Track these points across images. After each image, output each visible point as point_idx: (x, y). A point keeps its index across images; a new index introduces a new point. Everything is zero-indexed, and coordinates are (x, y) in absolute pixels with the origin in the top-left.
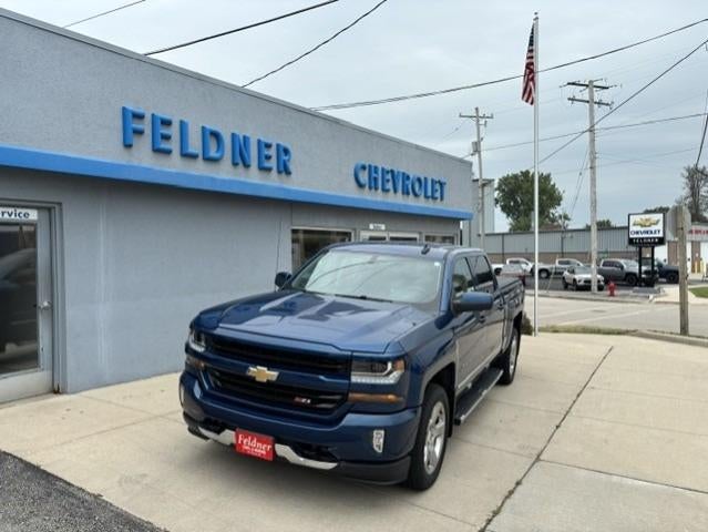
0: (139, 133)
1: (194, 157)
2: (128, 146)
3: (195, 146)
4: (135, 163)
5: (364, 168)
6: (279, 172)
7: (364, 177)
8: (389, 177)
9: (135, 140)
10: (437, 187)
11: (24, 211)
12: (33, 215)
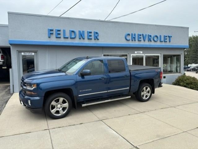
0: (52, 34)
1: (67, 38)
2: (49, 37)
3: (68, 35)
4: (51, 41)
5: (129, 35)
6: (95, 39)
7: (129, 38)
8: (142, 37)
9: (51, 36)
10: (167, 38)
11: (31, 53)
12: (33, 54)
